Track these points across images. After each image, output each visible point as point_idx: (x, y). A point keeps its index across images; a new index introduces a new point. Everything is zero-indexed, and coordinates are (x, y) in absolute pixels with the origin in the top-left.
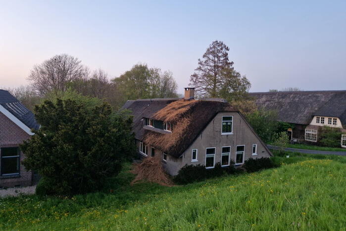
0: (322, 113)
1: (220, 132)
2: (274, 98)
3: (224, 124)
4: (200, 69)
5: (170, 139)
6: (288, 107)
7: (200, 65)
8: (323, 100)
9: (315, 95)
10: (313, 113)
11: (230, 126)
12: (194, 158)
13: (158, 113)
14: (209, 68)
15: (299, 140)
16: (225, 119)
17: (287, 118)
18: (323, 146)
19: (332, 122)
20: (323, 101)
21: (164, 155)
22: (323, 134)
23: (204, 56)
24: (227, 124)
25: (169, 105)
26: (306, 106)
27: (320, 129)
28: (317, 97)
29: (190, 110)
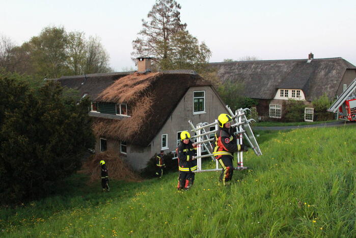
0: (285, 85)
1: (192, 111)
2: (233, 69)
3: (196, 101)
4: (144, 32)
5: (130, 125)
6: (250, 80)
7: (145, 27)
8: (285, 70)
9: (277, 64)
10: (276, 86)
11: (202, 103)
12: (164, 145)
13: (105, 92)
14: (157, 31)
15: (263, 117)
16: (196, 94)
17: (250, 92)
18: (288, 121)
19: (296, 95)
20: (285, 72)
21: (122, 146)
22: (288, 108)
23: (149, 16)
24: (199, 101)
25: (117, 82)
26: (269, 79)
27: (284, 103)
28: (279, 67)
29: (151, 86)
